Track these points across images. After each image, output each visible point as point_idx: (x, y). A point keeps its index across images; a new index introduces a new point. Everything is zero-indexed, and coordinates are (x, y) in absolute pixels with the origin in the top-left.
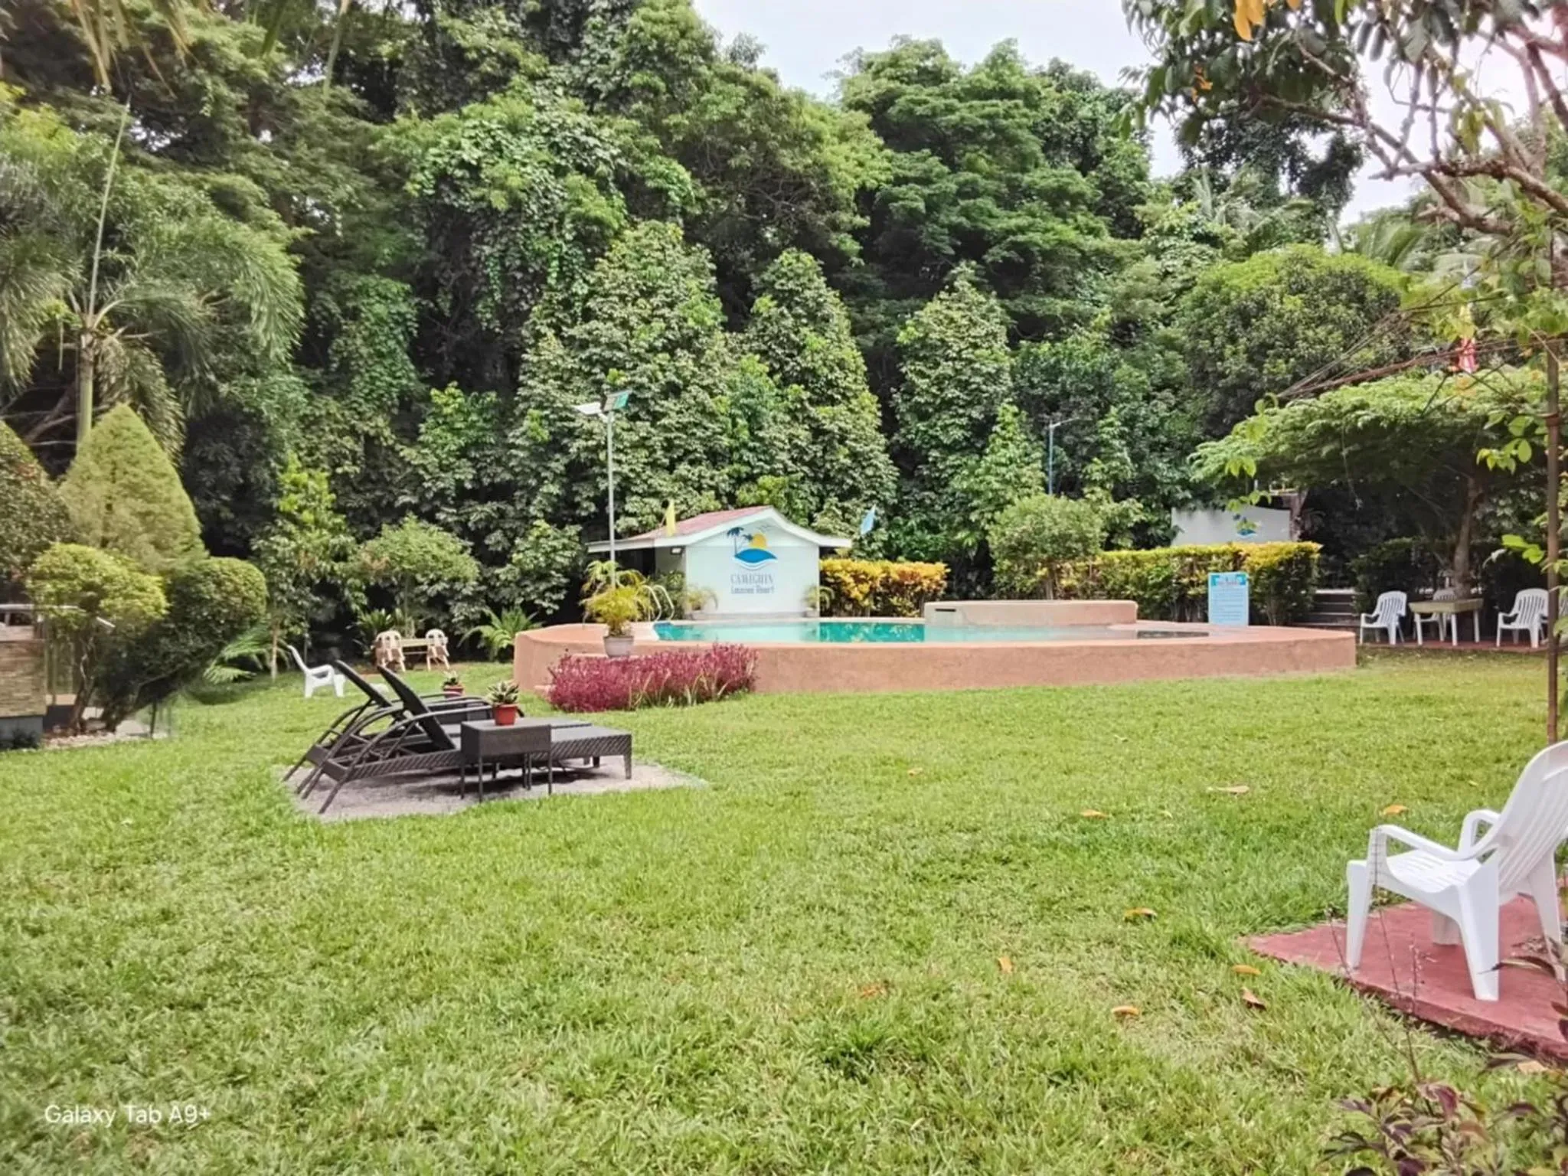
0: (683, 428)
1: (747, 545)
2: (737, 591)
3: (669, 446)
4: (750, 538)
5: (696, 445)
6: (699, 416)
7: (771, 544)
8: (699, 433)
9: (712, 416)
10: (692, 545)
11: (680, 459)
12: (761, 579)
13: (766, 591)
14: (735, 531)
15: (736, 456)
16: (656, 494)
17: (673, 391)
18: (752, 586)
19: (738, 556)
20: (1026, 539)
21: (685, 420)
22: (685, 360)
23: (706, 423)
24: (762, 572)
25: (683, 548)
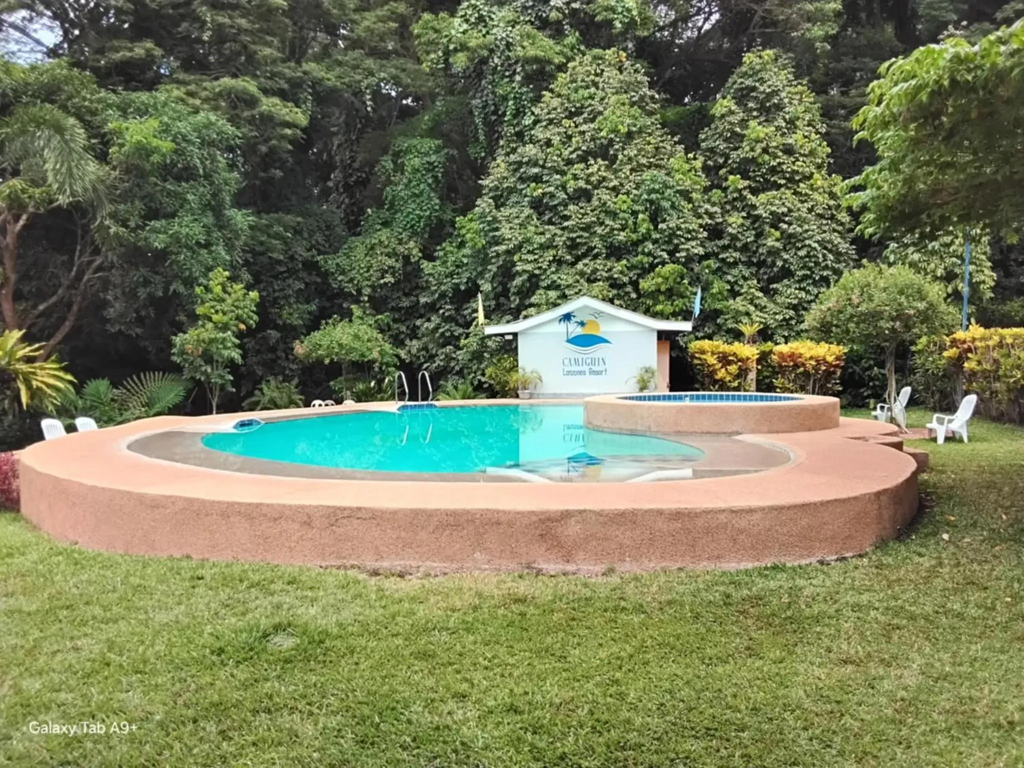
0: (587, 228)
1: (579, 331)
2: (569, 373)
3: (572, 246)
4: (582, 324)
5: (596, 242)
6: (602, 216)
7: (604, 329)
8: (599, 230)
9: (614, 215)
10: (524, 332)
11: (584, 255)
12: (593, 362)
13: (599, 373)
14: (567, 317)
15: (640, 249)
16: (558, 287)
17: (583, 195)
18: (586, 368)
19: (568, 341)
20: (829, 319)
21: (587, 220)
22: (597, 167)
23: (607, 222)
24: (596, 355)
25: (515, 335)
